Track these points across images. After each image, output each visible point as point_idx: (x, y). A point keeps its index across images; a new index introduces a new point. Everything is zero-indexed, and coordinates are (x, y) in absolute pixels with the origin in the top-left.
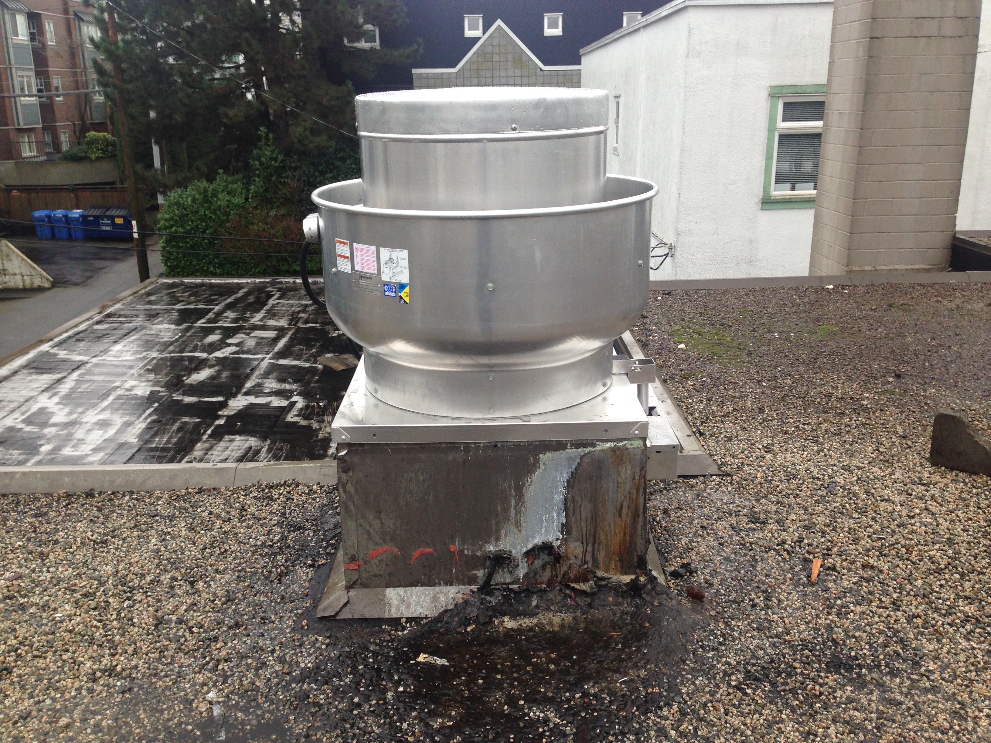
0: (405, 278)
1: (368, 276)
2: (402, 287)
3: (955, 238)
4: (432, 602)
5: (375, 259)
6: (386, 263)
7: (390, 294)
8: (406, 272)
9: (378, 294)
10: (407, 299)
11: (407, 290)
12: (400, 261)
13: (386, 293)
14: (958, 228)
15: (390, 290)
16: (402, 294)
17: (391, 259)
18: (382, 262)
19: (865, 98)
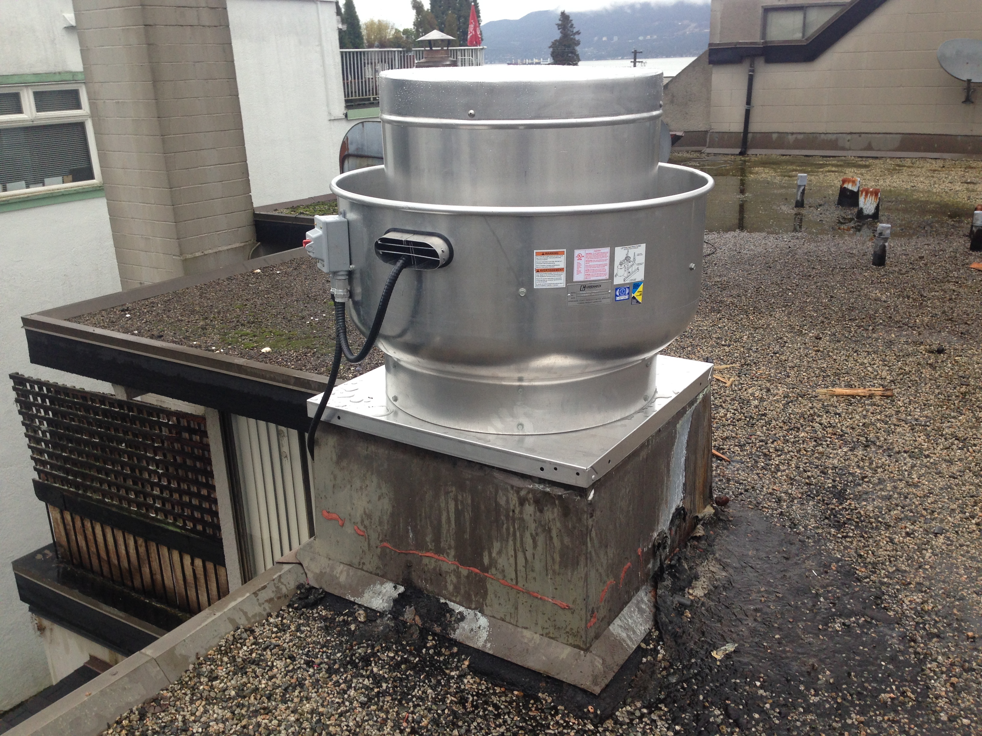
0: (639, 276)
1: (597, 283)
2: (636, 285)
3: (255, 215)
4: (642, 616)
5: (608, 262)
6: (621, 264)
7: (622, 298)
8: (642, 268)
9: (608, 301)
10: (640, 299)
11: (641, 288)
12: (637, 257)
13: (618, 298)
14: (255, 205)
15: (622, 293)
16: (636, 294)
17: (627, 258)
18: (617, 263)
19: (154, 86)
